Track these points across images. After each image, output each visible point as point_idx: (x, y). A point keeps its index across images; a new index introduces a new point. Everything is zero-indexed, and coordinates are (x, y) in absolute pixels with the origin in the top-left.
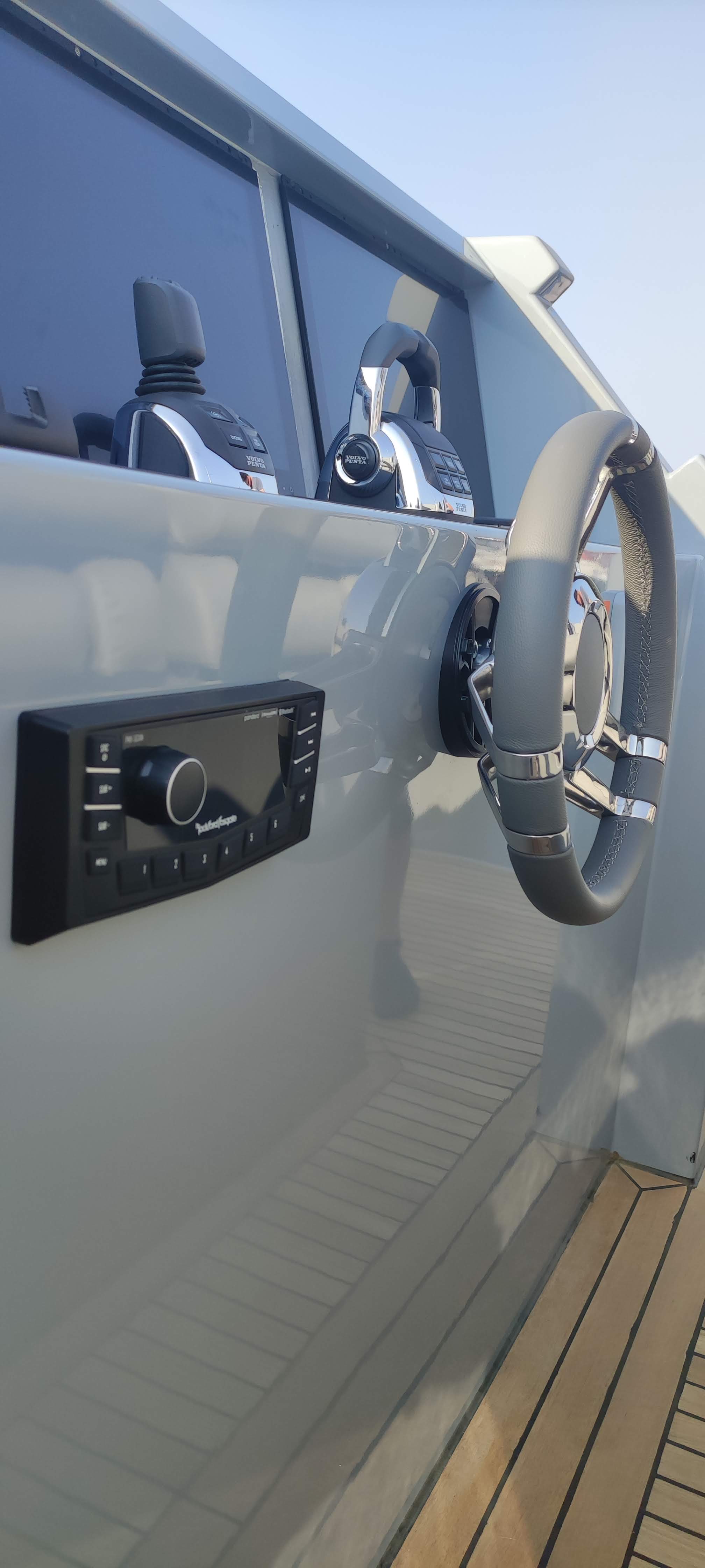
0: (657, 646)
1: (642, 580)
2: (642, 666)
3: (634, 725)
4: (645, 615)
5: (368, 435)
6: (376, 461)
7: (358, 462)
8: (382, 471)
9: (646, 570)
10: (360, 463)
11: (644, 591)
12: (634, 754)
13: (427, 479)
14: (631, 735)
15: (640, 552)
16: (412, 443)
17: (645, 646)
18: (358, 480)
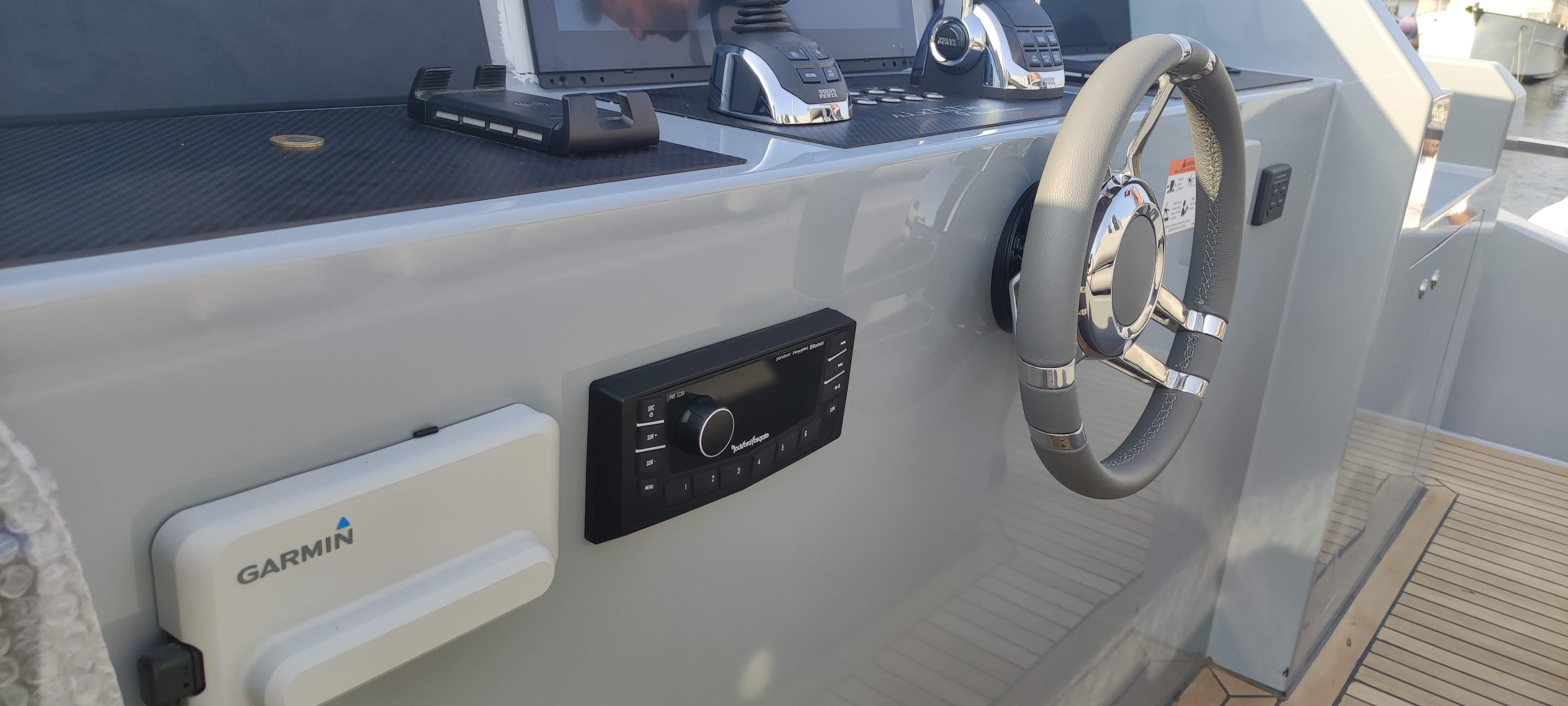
0: (1224, 228)
1: (1210, 167)
2: (1208, 246)
3: (1196, 302)
4: (1212, 199)
5: (960, 19)
6: (967, 41)
7: (949, 44)
8: (973, 51)
9: (1214, 159)
10: (951, 45)
11: (1213, 178)
12: (1192, 330)
13: (1013, 56)
14: (1191, 310)
15: (1208, 143)
16: (1002, 24)
17: (1211, 228)
18: (947, 59)
